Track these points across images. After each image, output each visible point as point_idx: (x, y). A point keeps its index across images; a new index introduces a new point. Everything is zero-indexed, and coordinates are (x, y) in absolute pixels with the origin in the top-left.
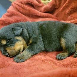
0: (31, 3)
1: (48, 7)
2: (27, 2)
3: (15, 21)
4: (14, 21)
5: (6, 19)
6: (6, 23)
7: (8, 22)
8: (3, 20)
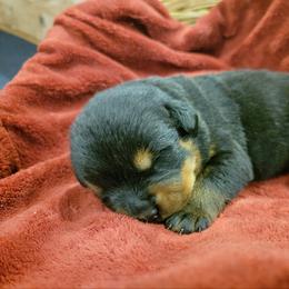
0: (135, 17)
1: (201, 32)
2: (122, 13)
3: (88, 84)
4: (83, 85)
5: (46, 76)
6: (50, 93)
7: (58, 89)
8: (37, 82)
